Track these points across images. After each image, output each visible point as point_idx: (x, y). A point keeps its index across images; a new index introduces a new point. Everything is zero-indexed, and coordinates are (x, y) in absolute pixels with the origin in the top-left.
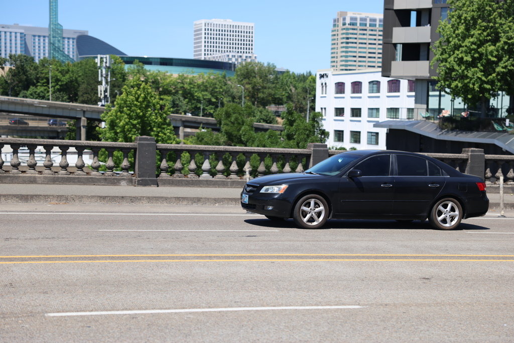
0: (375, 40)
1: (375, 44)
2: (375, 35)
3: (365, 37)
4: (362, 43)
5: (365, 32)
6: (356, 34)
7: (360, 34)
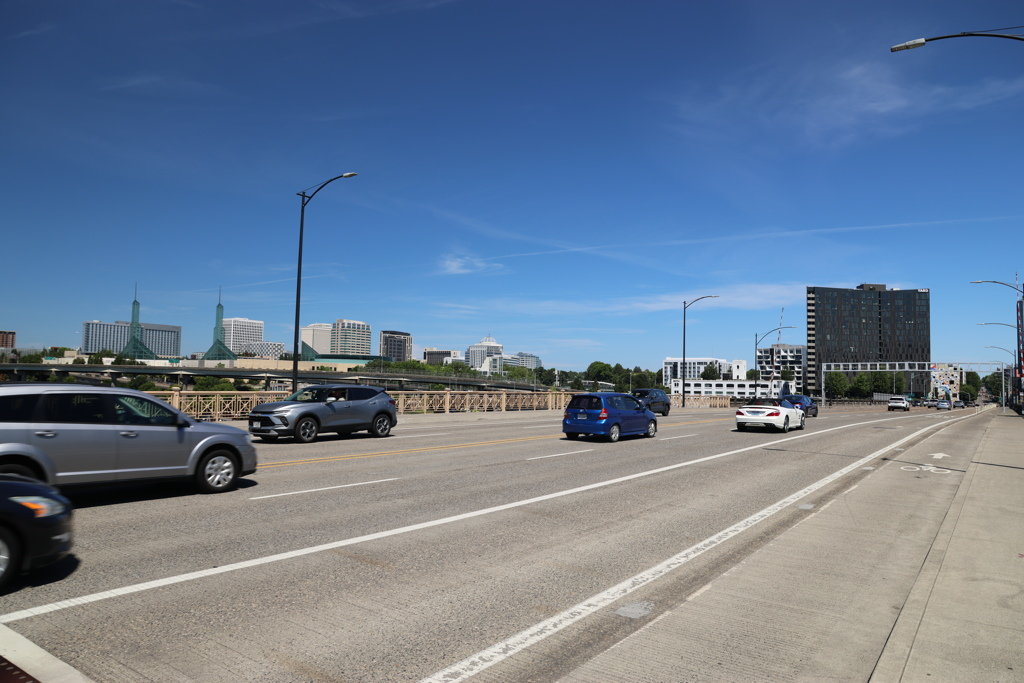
0: (360, 337)
2: (360, 334)
3: (355, 335)
4: (352, 339)
5: (355, 332)
6: (351, 333)
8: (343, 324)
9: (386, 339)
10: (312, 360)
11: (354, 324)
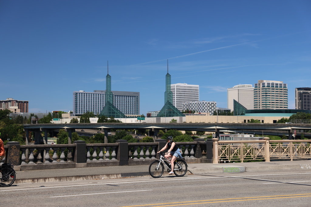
0: (278, 94)
1: (278, 96)
2: (278, 92)
3: (274, 92)
4: (273, 96)
5: (274, 90)
6: (270, 91)
7: (272, 91)
8: (264, 84)
9: (300, 95)
10: (242, 114)
11: (273, 84)
